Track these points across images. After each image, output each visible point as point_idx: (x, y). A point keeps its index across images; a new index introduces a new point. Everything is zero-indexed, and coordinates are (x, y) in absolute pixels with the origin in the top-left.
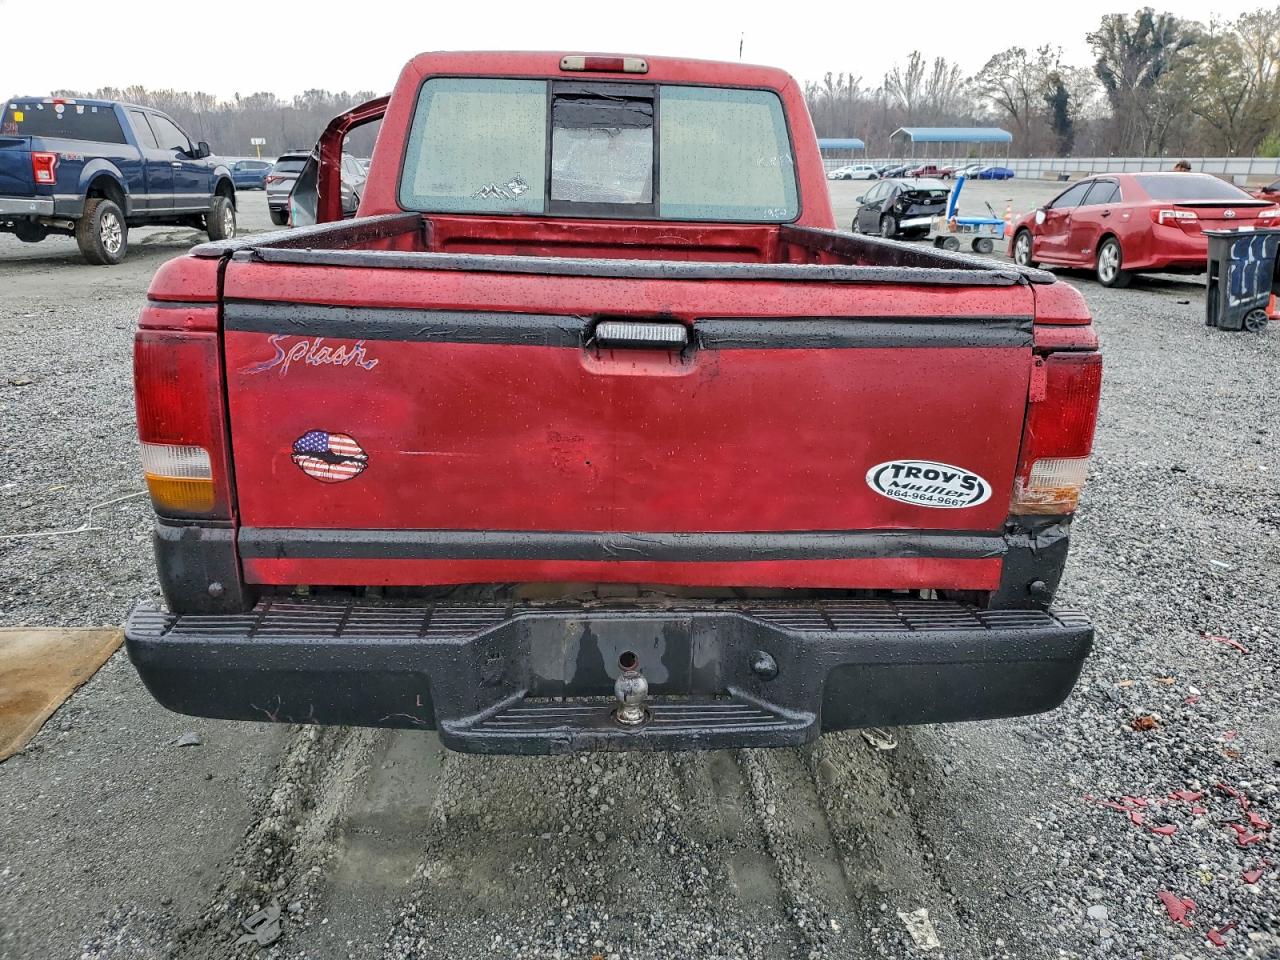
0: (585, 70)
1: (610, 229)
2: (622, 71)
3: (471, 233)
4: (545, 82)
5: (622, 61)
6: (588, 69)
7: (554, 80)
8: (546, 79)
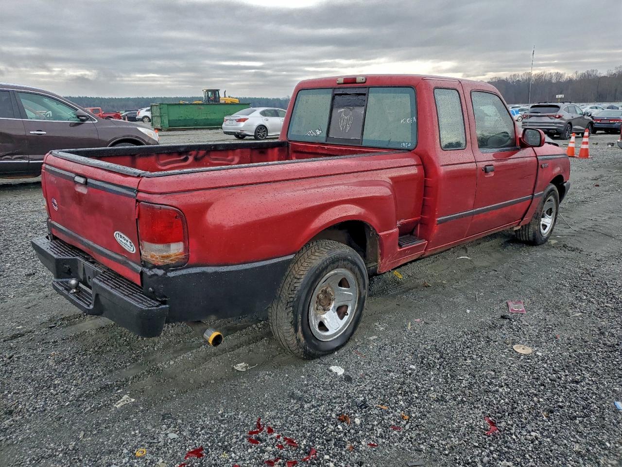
0: (344, 83)
1: (340, 149)
2: (356, 83)
3: (300, 149)
4: (331, 90)
5: (356, 78)
6: (345, 83)
7: (335, 88)
8: (332, 88)
